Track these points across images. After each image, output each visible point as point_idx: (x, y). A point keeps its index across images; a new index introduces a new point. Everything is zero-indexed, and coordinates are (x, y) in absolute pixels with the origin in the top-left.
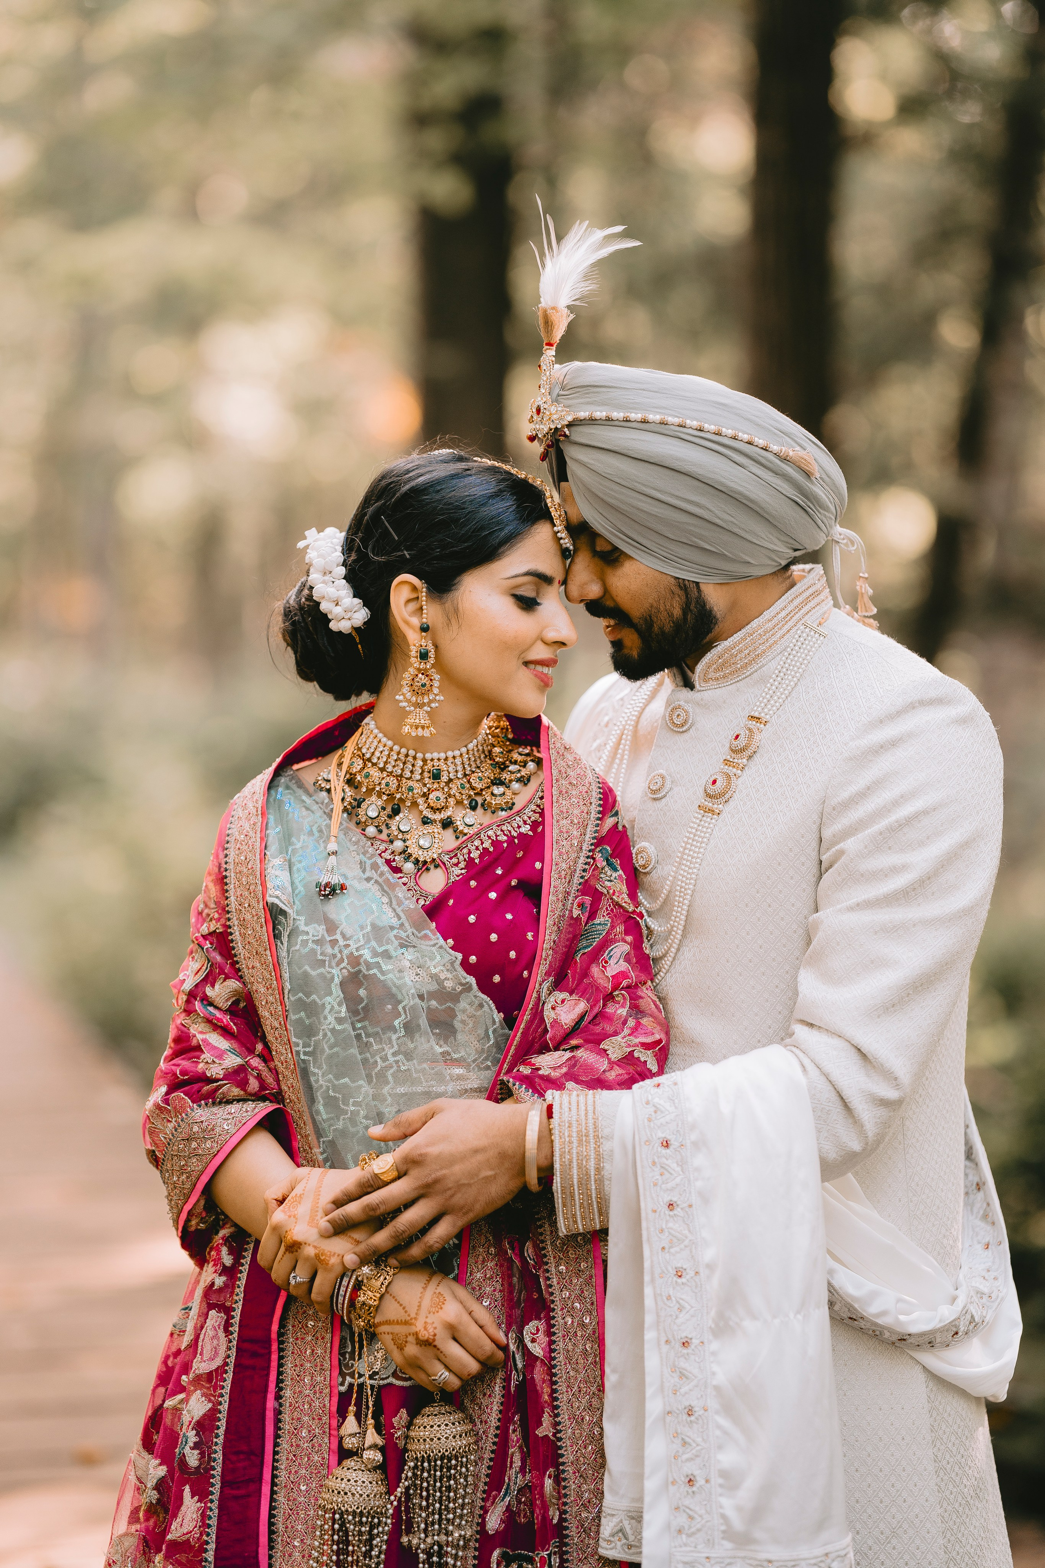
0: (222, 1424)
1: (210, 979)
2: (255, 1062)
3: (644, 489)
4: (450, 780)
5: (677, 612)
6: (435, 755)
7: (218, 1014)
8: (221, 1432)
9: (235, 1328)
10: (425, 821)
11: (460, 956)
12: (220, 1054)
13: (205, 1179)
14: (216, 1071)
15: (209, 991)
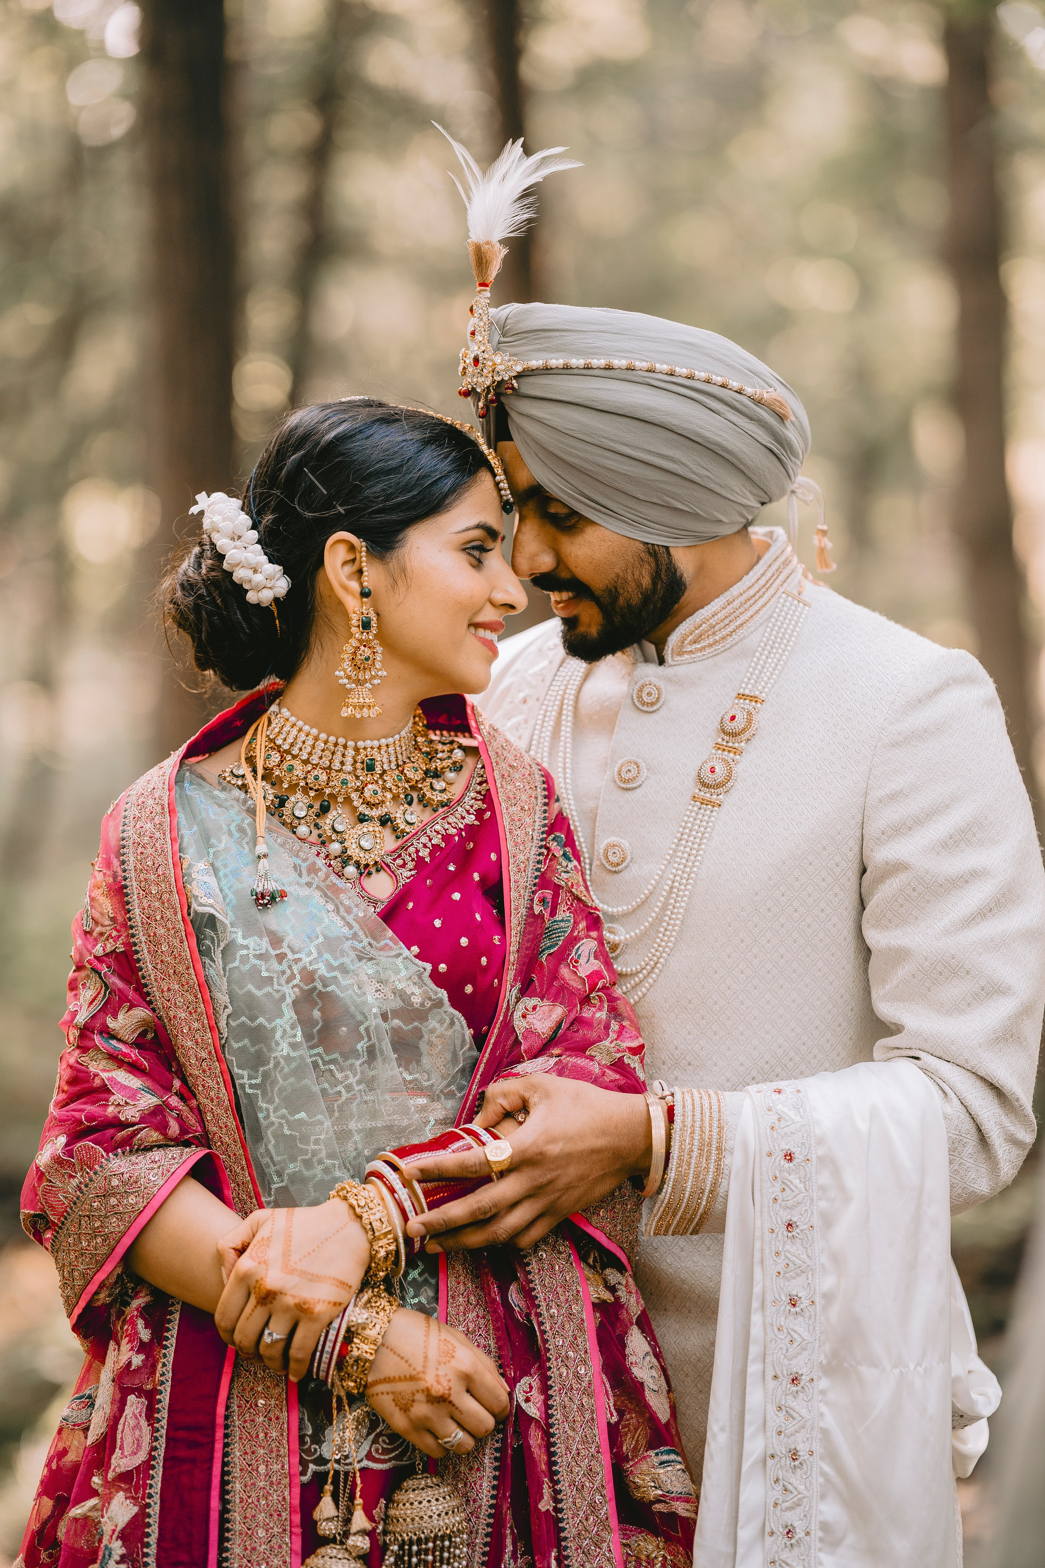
0: (154, 1531)
1: (110, 1007)
2: (174, 1101)
3: (613, 444)
4: (384, 772)
5: (646, 581)
6: (368, 743)
7: (124, 1049)
8: (153, 1540)
9: (163, 1415)
10: (362, 819)
11: (429, 967)
12: (133, 1094)
13: (127, 1241)
14: (130, 1114)
15: (111, 1023)
